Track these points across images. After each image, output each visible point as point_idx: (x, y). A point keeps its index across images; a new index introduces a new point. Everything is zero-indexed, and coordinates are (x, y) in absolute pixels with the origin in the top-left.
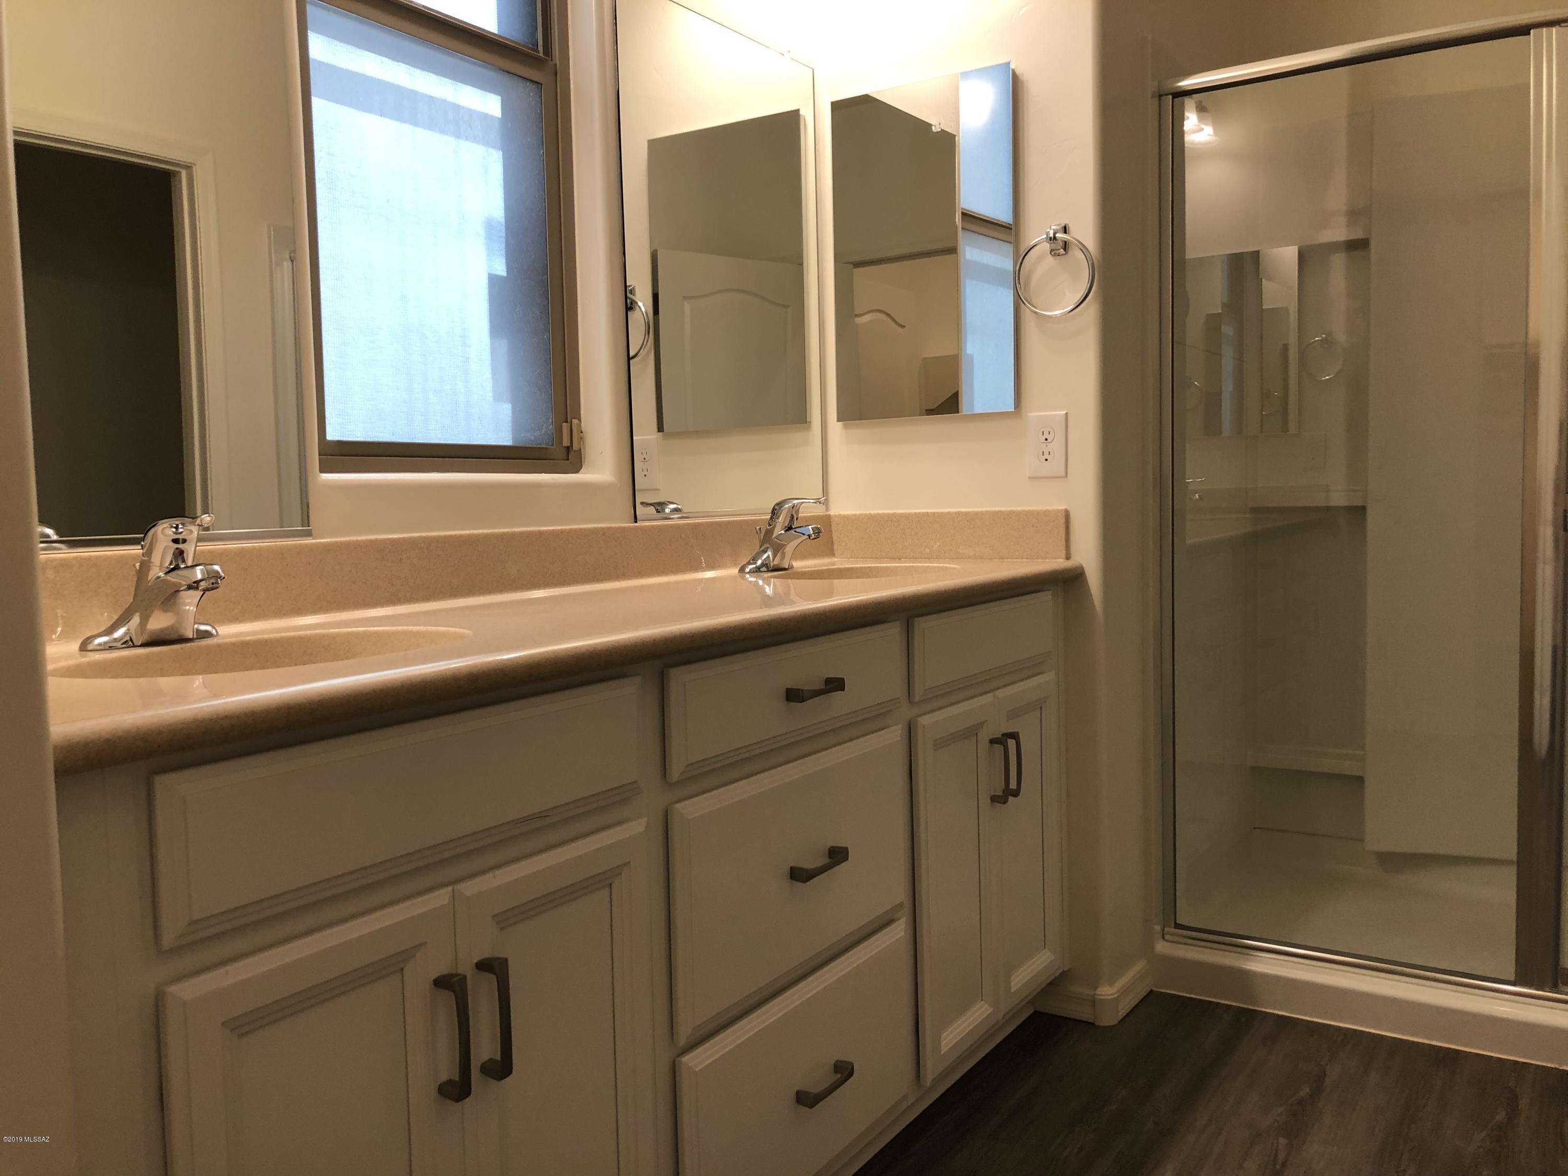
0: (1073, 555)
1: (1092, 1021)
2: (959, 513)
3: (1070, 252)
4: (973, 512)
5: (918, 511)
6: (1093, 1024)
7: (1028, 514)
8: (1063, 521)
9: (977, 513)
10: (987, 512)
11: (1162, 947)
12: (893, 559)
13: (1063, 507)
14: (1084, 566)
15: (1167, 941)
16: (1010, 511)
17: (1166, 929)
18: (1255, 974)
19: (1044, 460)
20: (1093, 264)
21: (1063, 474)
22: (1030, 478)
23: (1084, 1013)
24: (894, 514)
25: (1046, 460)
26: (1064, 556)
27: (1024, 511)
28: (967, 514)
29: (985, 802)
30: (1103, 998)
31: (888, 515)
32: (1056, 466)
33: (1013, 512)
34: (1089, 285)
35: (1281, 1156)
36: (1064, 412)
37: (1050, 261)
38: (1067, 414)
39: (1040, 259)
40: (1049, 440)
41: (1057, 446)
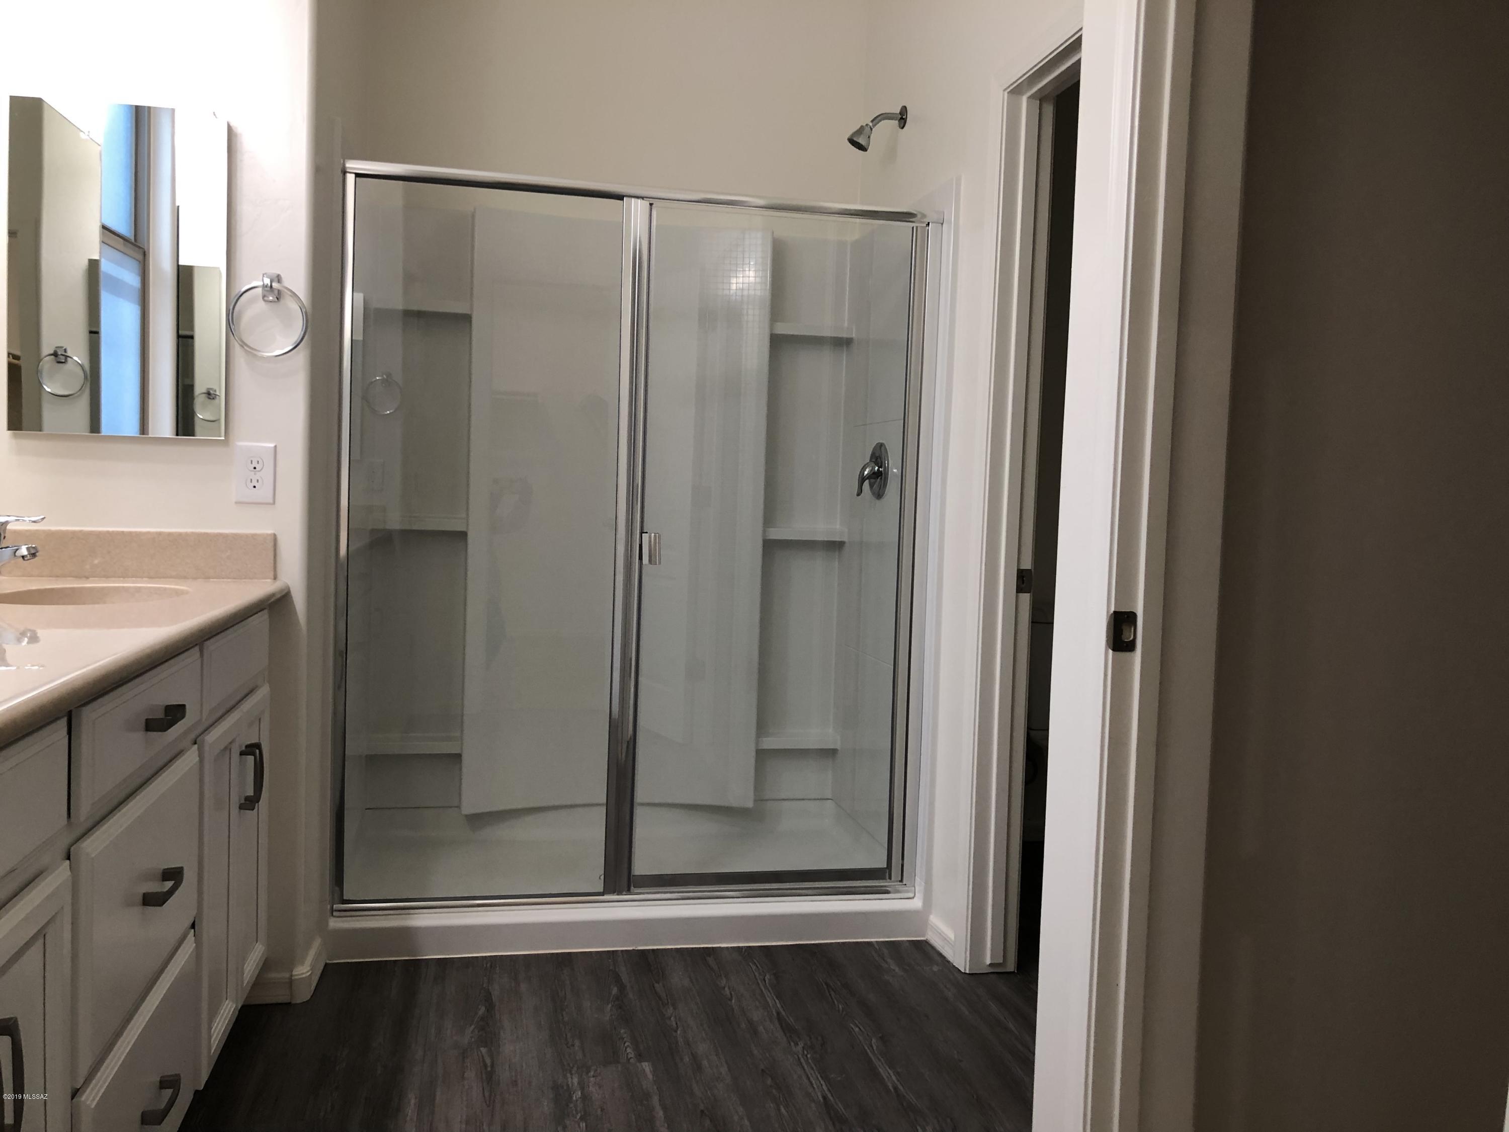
0: (279, 576)
1: (289, 1001)
2: (160, 534)
3: (282, 301)
4: (176, 533)
5: (111, 529)
6: (289, 1004)
7: (236, 537)
8: (272, 544)
9: (180, 534)
10: (193, 533)
11: (335, 923)
12: (78, 577)
13: (270, 532)
14: (290, 586)
15: (335, 917)
16: (218, 533)
17: (334, 906)
18: (417, 929)
19: (252, 487)
20: (306, 313)
21: (271, 501)
22: (236, 503)
23: (281, 996)
24: (81, 531)
25: (255, 487)
26: (273, 578)
27: (232, 534)
28: (170, 534)
29: (235, 811)
30: (300, 977)
31: (74, 532)
32: (265, 493)
33: (220, 535)
34: (303, 333)
35: (488, 1061)
36: (272, 445)
37: (261, 305)
38: (275, 447)
39: (252, 301)
40: (257, 469)
41: (266, 475)
